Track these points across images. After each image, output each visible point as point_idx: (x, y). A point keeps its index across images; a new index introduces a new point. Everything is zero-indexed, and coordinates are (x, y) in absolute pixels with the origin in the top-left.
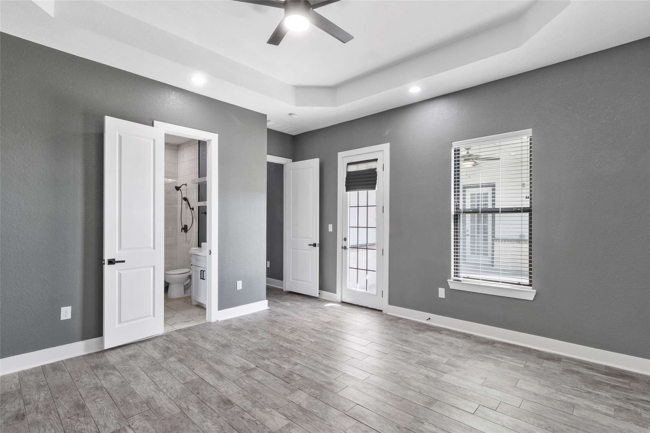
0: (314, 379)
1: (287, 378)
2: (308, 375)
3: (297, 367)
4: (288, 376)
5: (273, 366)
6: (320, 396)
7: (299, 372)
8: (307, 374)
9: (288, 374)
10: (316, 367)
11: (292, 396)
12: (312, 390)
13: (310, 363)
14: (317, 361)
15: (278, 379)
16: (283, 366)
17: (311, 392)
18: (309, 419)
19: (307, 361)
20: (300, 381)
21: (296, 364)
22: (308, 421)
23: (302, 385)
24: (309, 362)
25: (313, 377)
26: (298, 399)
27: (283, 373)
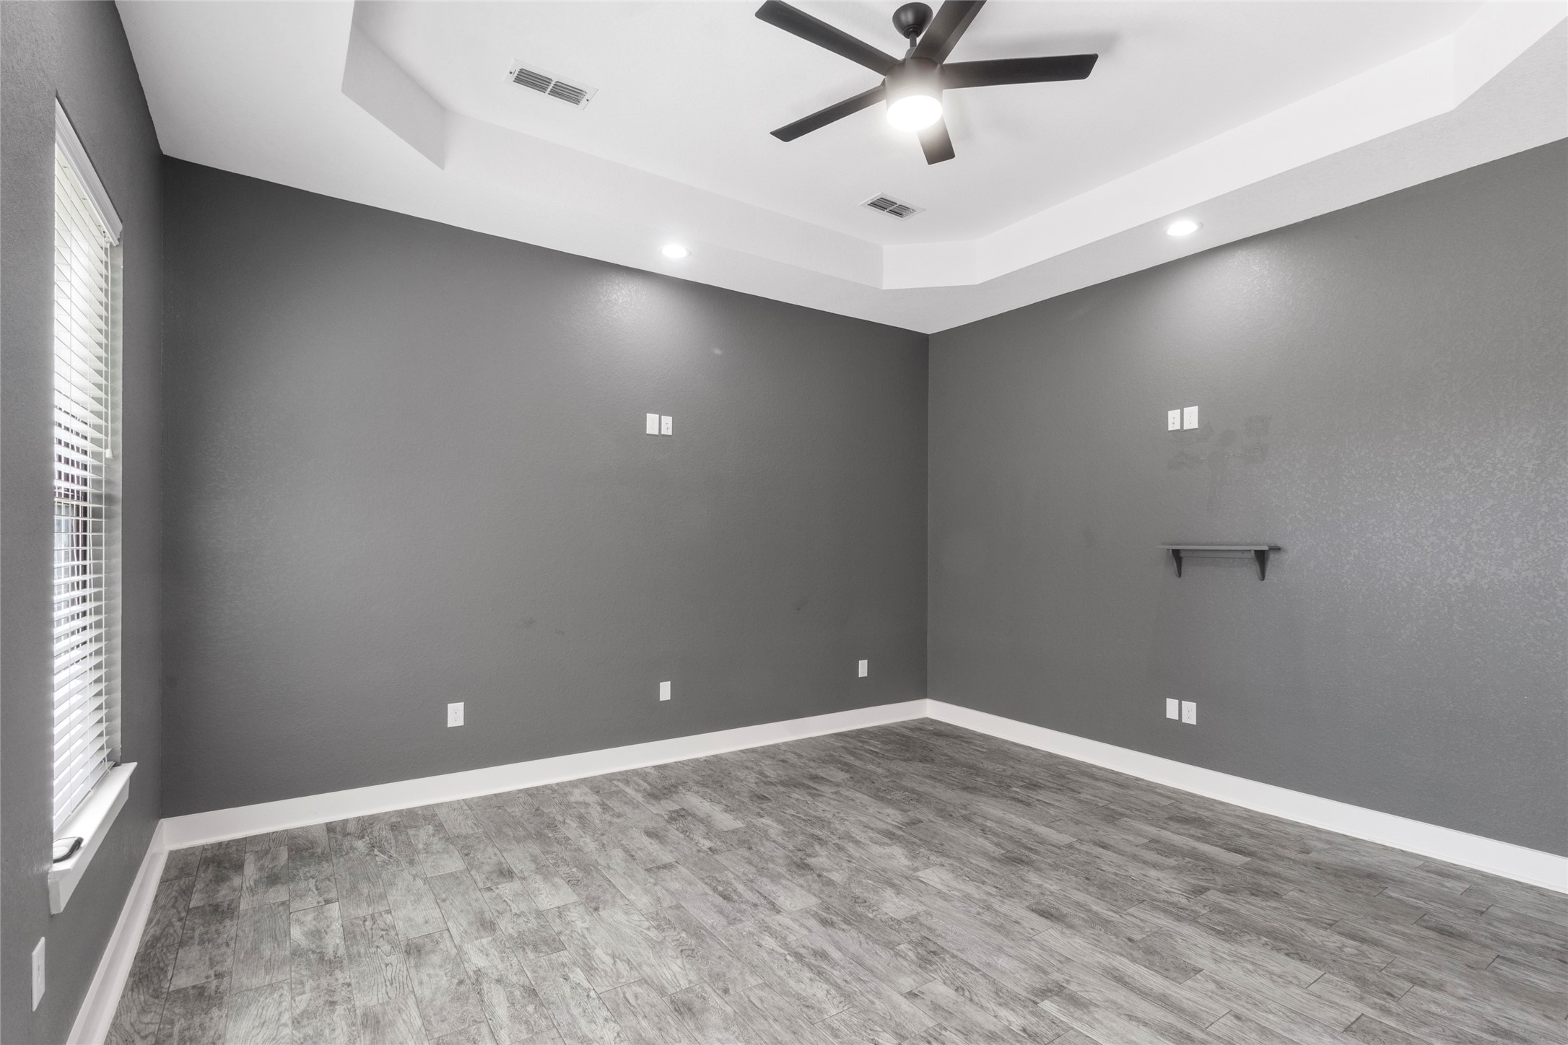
0: (862, 939)
1: (933, 952)
2: (876, 953)
3: (907, 983)
4: (930, 957)
5: (982, 996)
6: (855, 902)
7: (902, 965)
8: (880, 956)
9: (931, 963)
10: (851, 974)
11: (913, 909)
12: (871, 915)
13: (868, 992)
14: (842, 999)
15: (956, 953)
16: (950, 992)
17: (873, 910)
18: (882, 873)
19: (877, 1001)
20: (897, 939)
21: (912, 995)
22: (883, 871)
23: (893, 927)
24: (870, 997)
25: (865, 945)
26: (902, 903)
27: (946, 969)
